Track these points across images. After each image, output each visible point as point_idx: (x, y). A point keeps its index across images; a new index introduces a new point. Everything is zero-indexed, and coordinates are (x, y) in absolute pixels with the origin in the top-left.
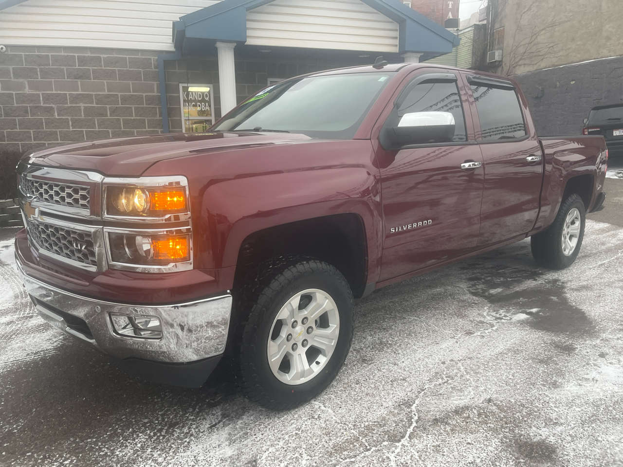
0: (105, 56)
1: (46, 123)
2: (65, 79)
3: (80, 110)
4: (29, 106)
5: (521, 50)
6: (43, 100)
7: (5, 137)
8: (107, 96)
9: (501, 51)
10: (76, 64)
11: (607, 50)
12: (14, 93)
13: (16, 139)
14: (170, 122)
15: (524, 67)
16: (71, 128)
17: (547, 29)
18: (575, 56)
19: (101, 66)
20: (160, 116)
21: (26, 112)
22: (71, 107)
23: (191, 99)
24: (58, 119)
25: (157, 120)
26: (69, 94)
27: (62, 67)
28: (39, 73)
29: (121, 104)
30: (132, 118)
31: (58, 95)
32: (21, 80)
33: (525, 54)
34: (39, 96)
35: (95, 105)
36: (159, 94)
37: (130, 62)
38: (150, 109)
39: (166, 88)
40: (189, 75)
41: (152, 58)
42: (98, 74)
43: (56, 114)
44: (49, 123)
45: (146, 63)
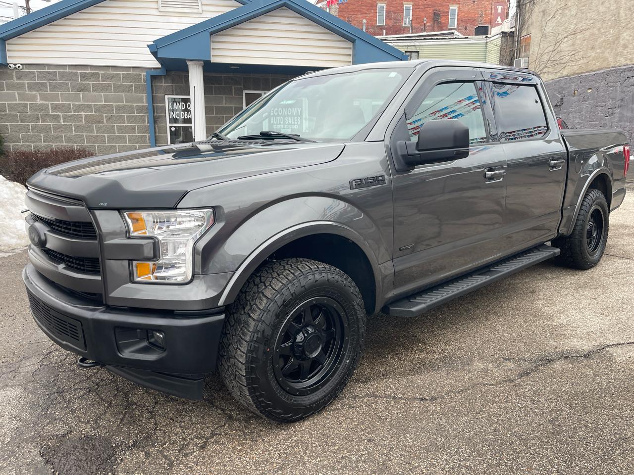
0: (103, 72)
1: (53, 128)
2: (69, 91)
3: (82, 117)
4: (40, 114)
5: (546, 57)
6: (51, 109)
7: (20, 139)
8: (104, 106)
9: (527, 58)
10: (78, 80)
11: (624, 58)
12: (28, 103)
13: (30, 141)
14: (157, 128)
15: (548, 75)
16: (74, 132)
17: (570, 37)
18: (595, 64)
19: (99, 81)
20: (148, 123)
21: (38, 119)
22: (74, 115)
23: (175, 108)
24: (63, 125)
25: (145, 126)
26: (73, 104)
27: (66, 82)
28: (48, 87)
29: (116, 113)
30: (125, 125)
31: (63, 105)
32: (34, 93)
33: (549, 62)
34: (48, 105)
35: (93, 113)
36: (147, 104)
37: (123, 78)
38: (140, 117)
39: (153, 99)
40: (174, 88)
41: (142, 73)
42: (96, 87)
43: (62, 121)
44: (56, 128)
45: (137, 78)
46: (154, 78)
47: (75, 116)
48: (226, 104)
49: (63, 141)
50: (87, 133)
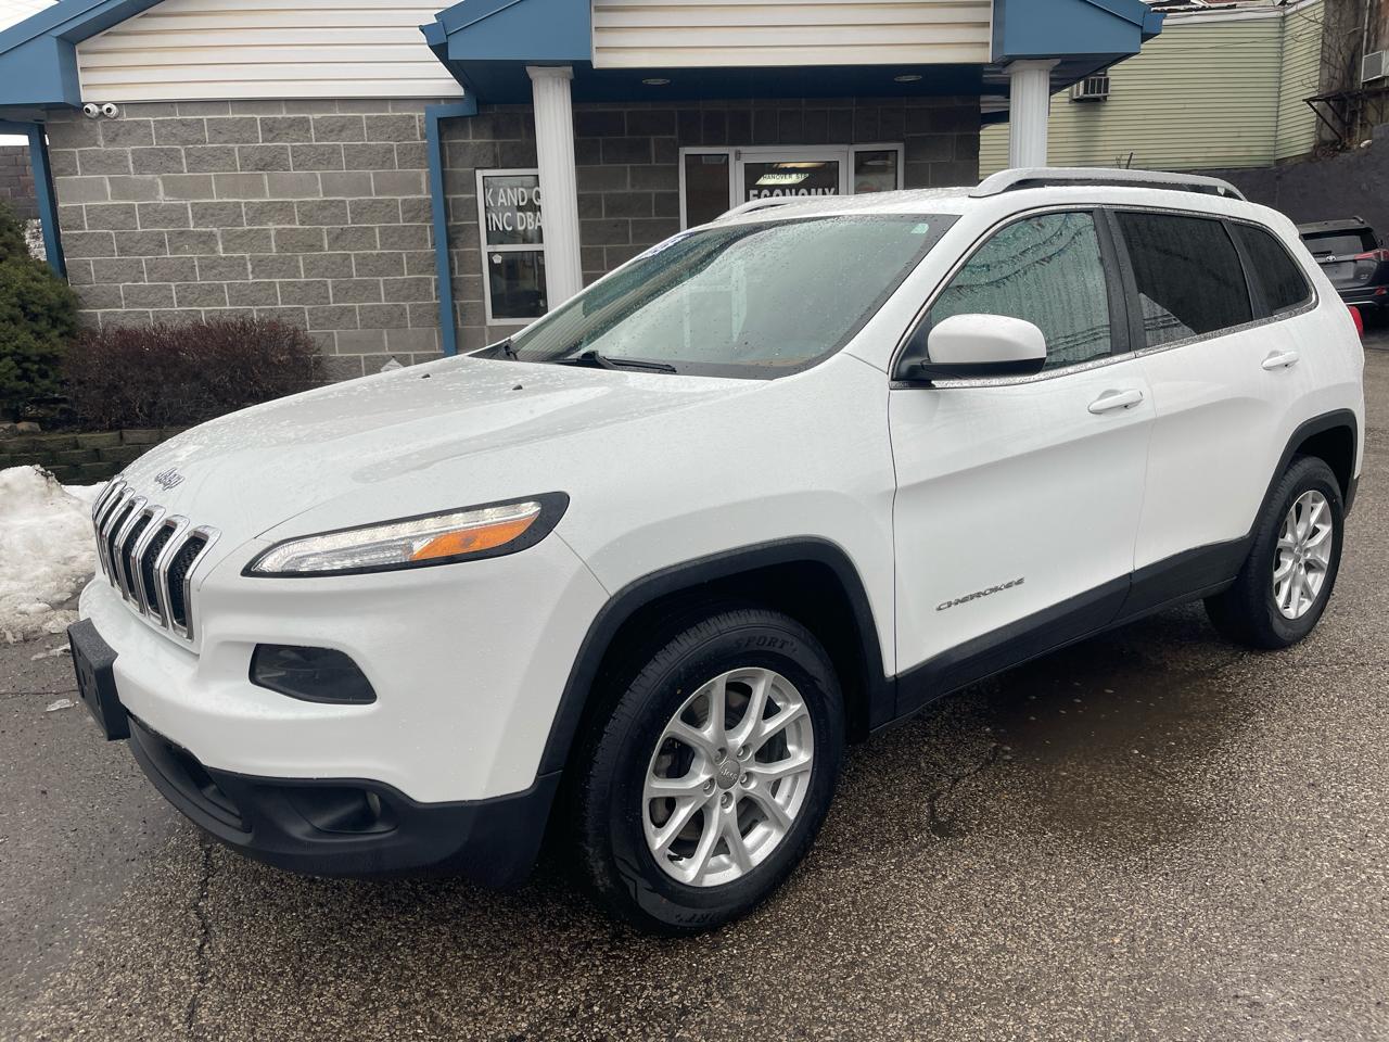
0: (317, 116)
1: (200, 266)
2: (236, 170)
3: (269, 237)
4: (167, 232)
6: (194, 216)
8: (323, 206)
10: (257, 138)
12: (136, 204)
13: (144, 301)
14: (456, 258)
16: (251, 277)
19: (310, 140)
20: (433, 245)
21: (162, 245)
22: (250, 231)
23: (502, 204)
24: (221, 258)
25: (426, 254)
26: (246, 203)
28: (184, 160)
29: (352, 223)
30: (375, 252)
31: (222, 207)
32: (150, 176)
34: (186, 209)
35: (296, 226)
36: (430, 196)
37: (369, 128)
38: (413, 232)
39: (447, 181)
40: (498, 149)
41: (417, 115)
42: (302, 157)
43: (220, 247)
44: (208, 267)
45: (403, 128)
46: (447, 124)
47: (252, 235)
48: (633, 186)
49: (224, 299)
50: (283, 277)
